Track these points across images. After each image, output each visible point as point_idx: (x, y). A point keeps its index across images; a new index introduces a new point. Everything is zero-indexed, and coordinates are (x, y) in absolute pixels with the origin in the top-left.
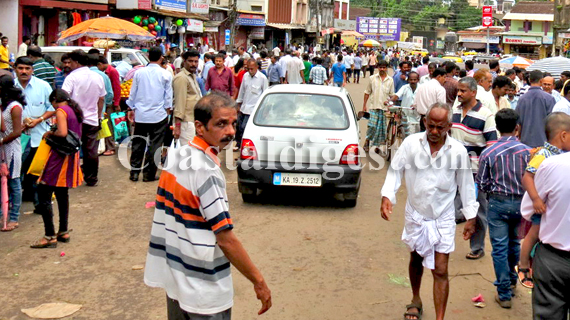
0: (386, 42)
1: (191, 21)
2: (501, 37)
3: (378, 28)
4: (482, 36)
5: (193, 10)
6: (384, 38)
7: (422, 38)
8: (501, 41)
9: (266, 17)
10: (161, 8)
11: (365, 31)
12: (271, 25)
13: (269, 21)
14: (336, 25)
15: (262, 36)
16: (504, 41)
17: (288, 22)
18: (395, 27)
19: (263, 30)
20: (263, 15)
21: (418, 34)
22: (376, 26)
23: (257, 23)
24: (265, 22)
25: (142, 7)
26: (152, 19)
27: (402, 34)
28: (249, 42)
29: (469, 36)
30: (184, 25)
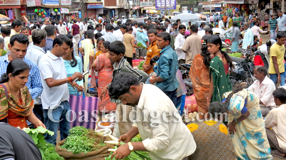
0: (170, 10)
1: (62, 9)
2: (222, 4)
3: (165, 4)
4: (213, 4)
5: (62, 4)
6: (169, 8)
7: (187, 7)
8: (222, 6)
9: (104, 4)
10: (46, 5)
11: (160, 6)
12: (106, 7)
13: (105, 6)
14: (141, 4)
15: (102, 13)
16: (223, 6)
17: (116, 5)
18: (174, 3)
19: (103, 10)
20: (102, 3)
21: (184, 5)
22: (164, 3)
23: (99, 7)
24: (103, 6)
25: (37, 5)
26: (42, 10)
27: (177, 6)
28: (97, 16)
29: (207, 4)
30: (59, 11)
